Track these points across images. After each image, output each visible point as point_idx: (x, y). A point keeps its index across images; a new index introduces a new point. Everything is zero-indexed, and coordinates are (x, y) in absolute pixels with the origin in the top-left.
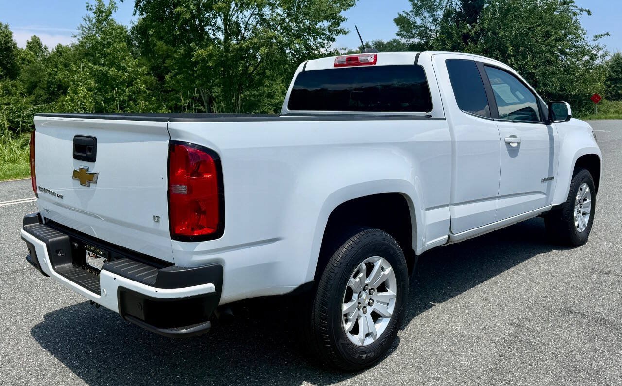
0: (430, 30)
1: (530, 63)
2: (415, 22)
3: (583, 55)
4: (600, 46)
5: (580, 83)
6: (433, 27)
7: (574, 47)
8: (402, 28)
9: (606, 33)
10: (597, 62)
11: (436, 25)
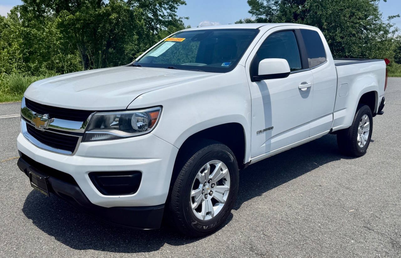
0: (273, 10)
1: (339, 35)
2: (263, 4)
3: (380, 30)
4: (391, 24)
5: (376, 50)
6: (275, 8)
7: (374, 24)
8: (253, 8)
9: (397, 15)
10: (389, 36)
11: (277, 6)
